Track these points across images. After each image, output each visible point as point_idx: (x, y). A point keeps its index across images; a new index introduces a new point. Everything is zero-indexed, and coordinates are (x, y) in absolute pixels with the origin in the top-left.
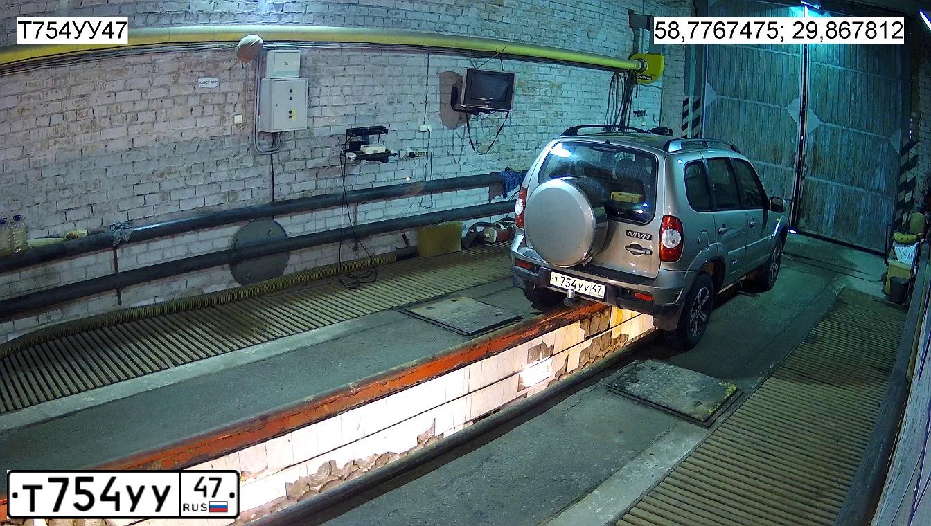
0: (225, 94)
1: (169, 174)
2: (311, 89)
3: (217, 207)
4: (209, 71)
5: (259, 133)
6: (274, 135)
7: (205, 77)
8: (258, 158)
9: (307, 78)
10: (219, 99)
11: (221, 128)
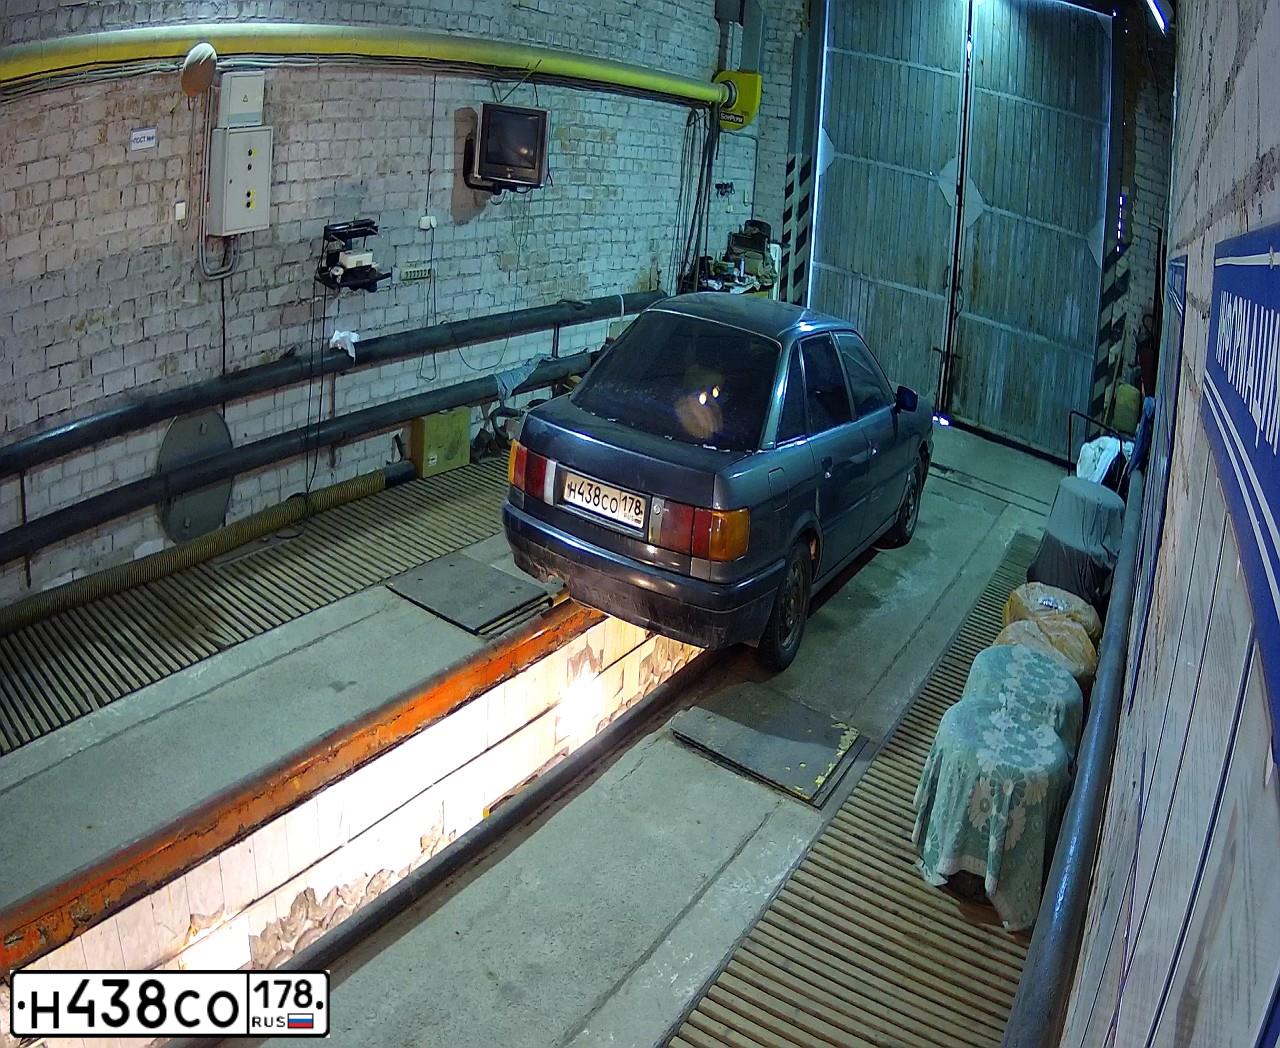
0: (165, 162)
1: (92, 322)
2: (276, 148)
3: (150, 388)
4: (144, 117)
5: (208, 237)
6: (227, 240)
7: (141, 129)
8: (206, 288)
9: (271, 127)
10: (157, 172)
11: (159, 229)
